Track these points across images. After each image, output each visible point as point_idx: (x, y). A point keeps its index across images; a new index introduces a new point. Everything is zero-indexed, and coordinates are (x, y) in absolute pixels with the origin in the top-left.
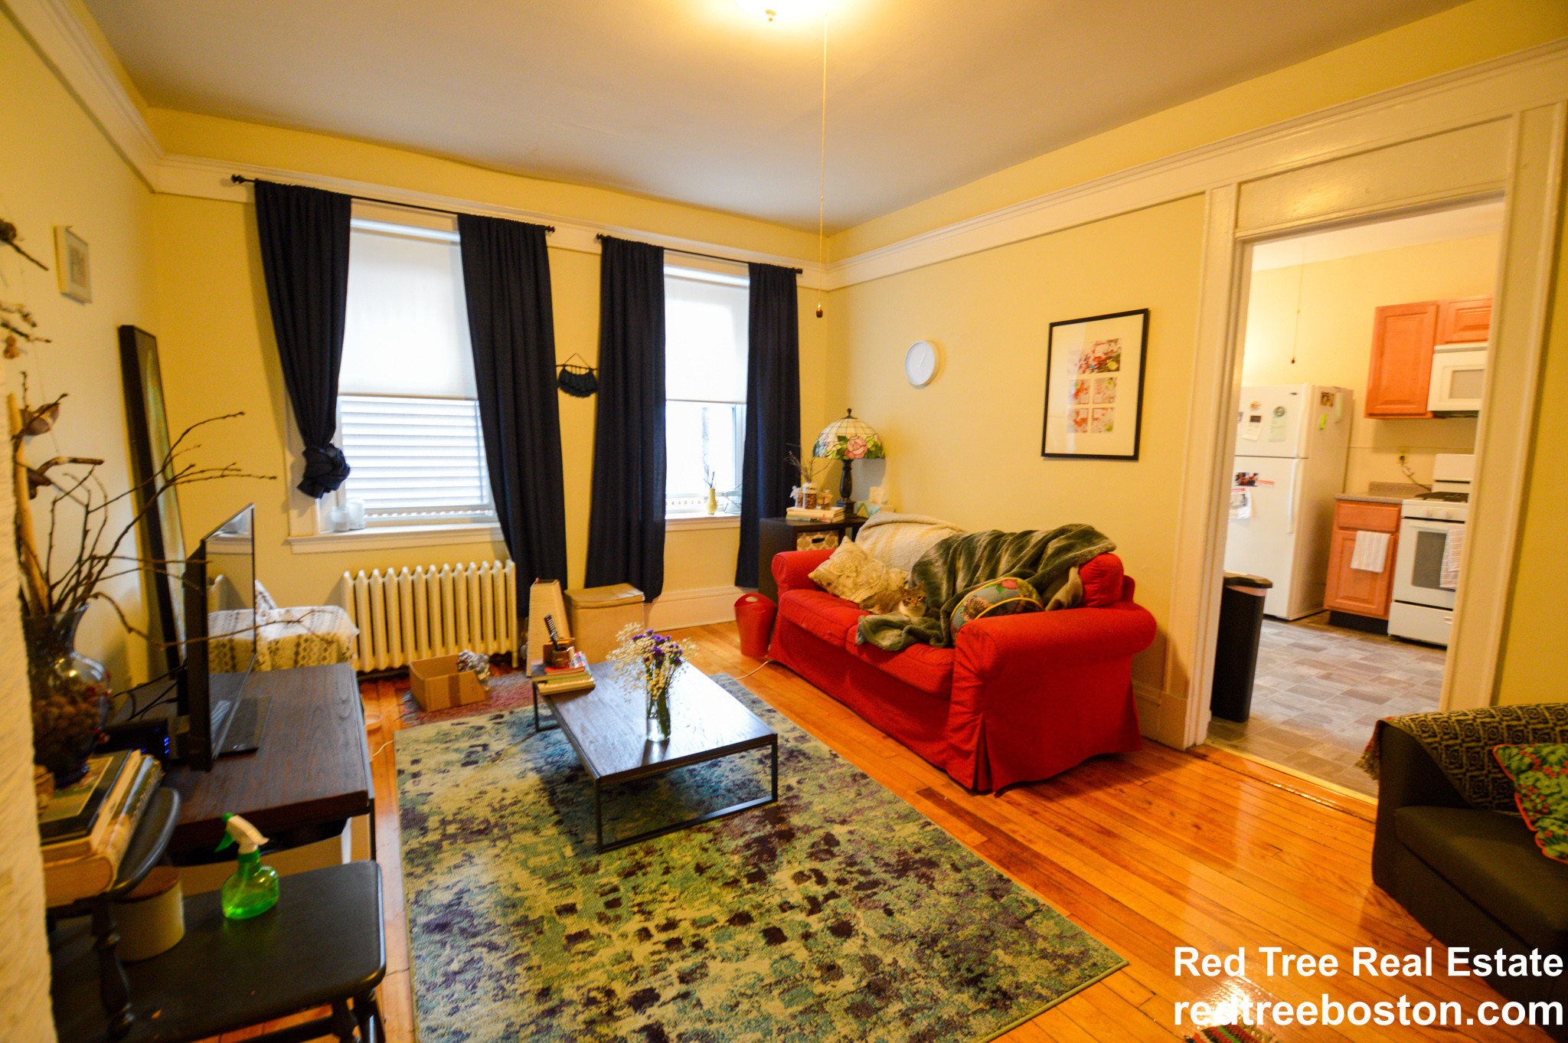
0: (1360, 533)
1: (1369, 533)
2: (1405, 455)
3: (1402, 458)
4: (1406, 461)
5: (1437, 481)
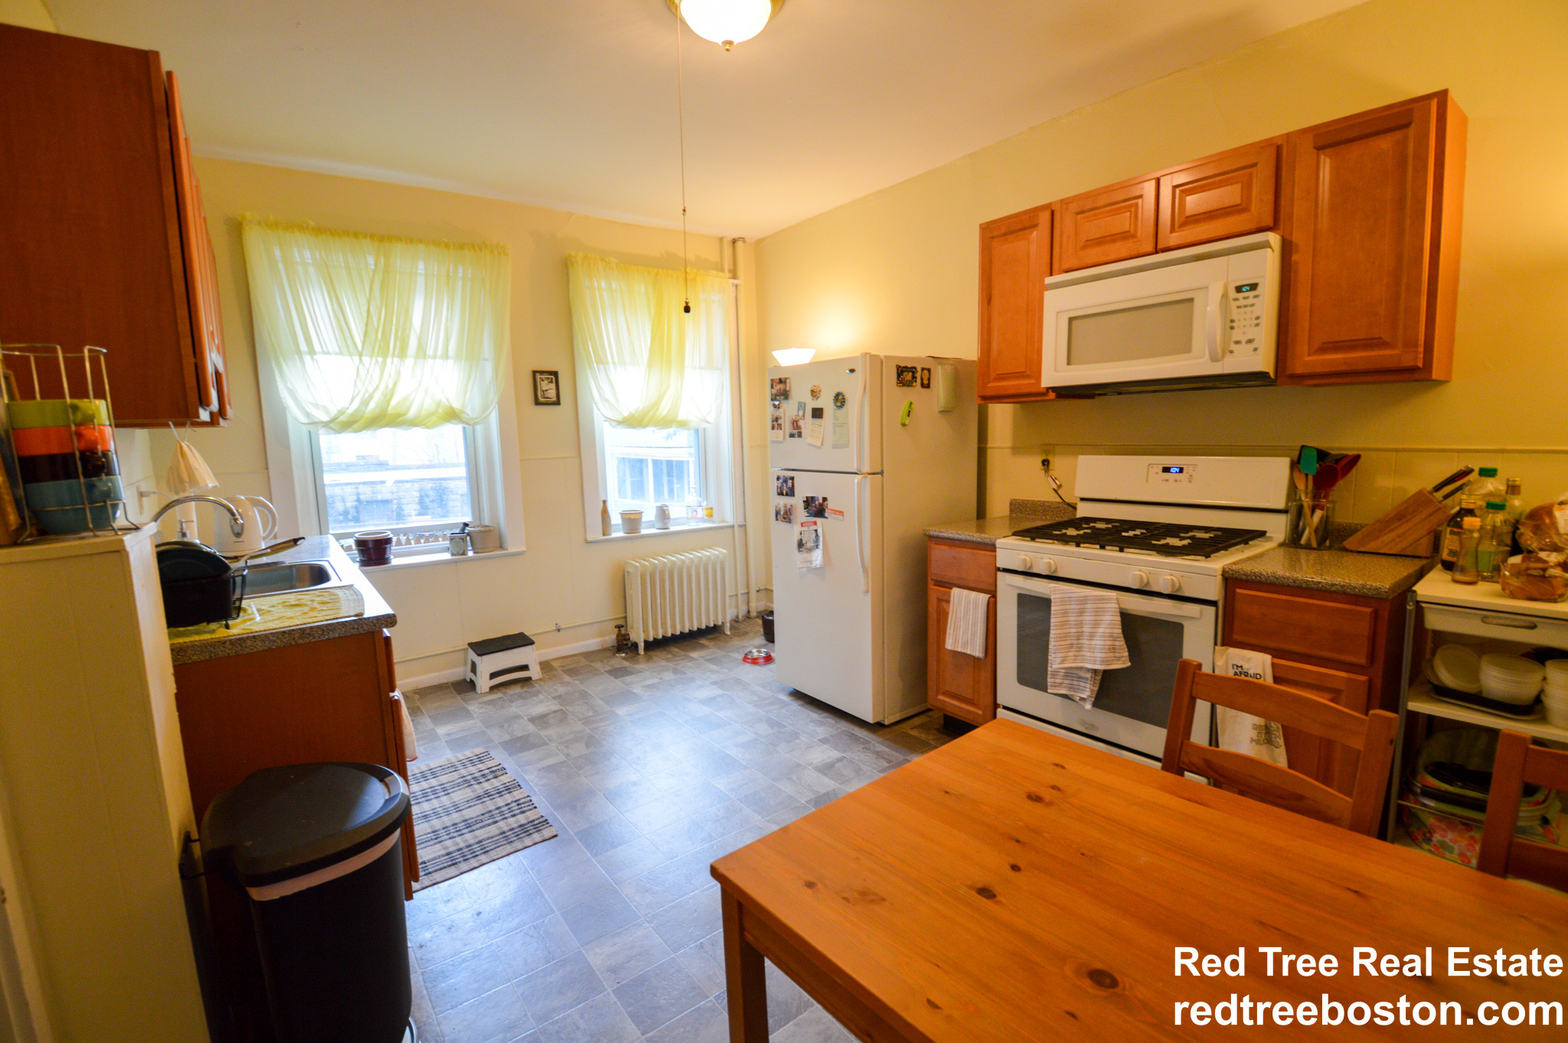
0: (955, 591)
1: (966, 592)
2: (1050, 458)
3: (1046, 463)
4: (1051, 467)
5: (1082, 499)
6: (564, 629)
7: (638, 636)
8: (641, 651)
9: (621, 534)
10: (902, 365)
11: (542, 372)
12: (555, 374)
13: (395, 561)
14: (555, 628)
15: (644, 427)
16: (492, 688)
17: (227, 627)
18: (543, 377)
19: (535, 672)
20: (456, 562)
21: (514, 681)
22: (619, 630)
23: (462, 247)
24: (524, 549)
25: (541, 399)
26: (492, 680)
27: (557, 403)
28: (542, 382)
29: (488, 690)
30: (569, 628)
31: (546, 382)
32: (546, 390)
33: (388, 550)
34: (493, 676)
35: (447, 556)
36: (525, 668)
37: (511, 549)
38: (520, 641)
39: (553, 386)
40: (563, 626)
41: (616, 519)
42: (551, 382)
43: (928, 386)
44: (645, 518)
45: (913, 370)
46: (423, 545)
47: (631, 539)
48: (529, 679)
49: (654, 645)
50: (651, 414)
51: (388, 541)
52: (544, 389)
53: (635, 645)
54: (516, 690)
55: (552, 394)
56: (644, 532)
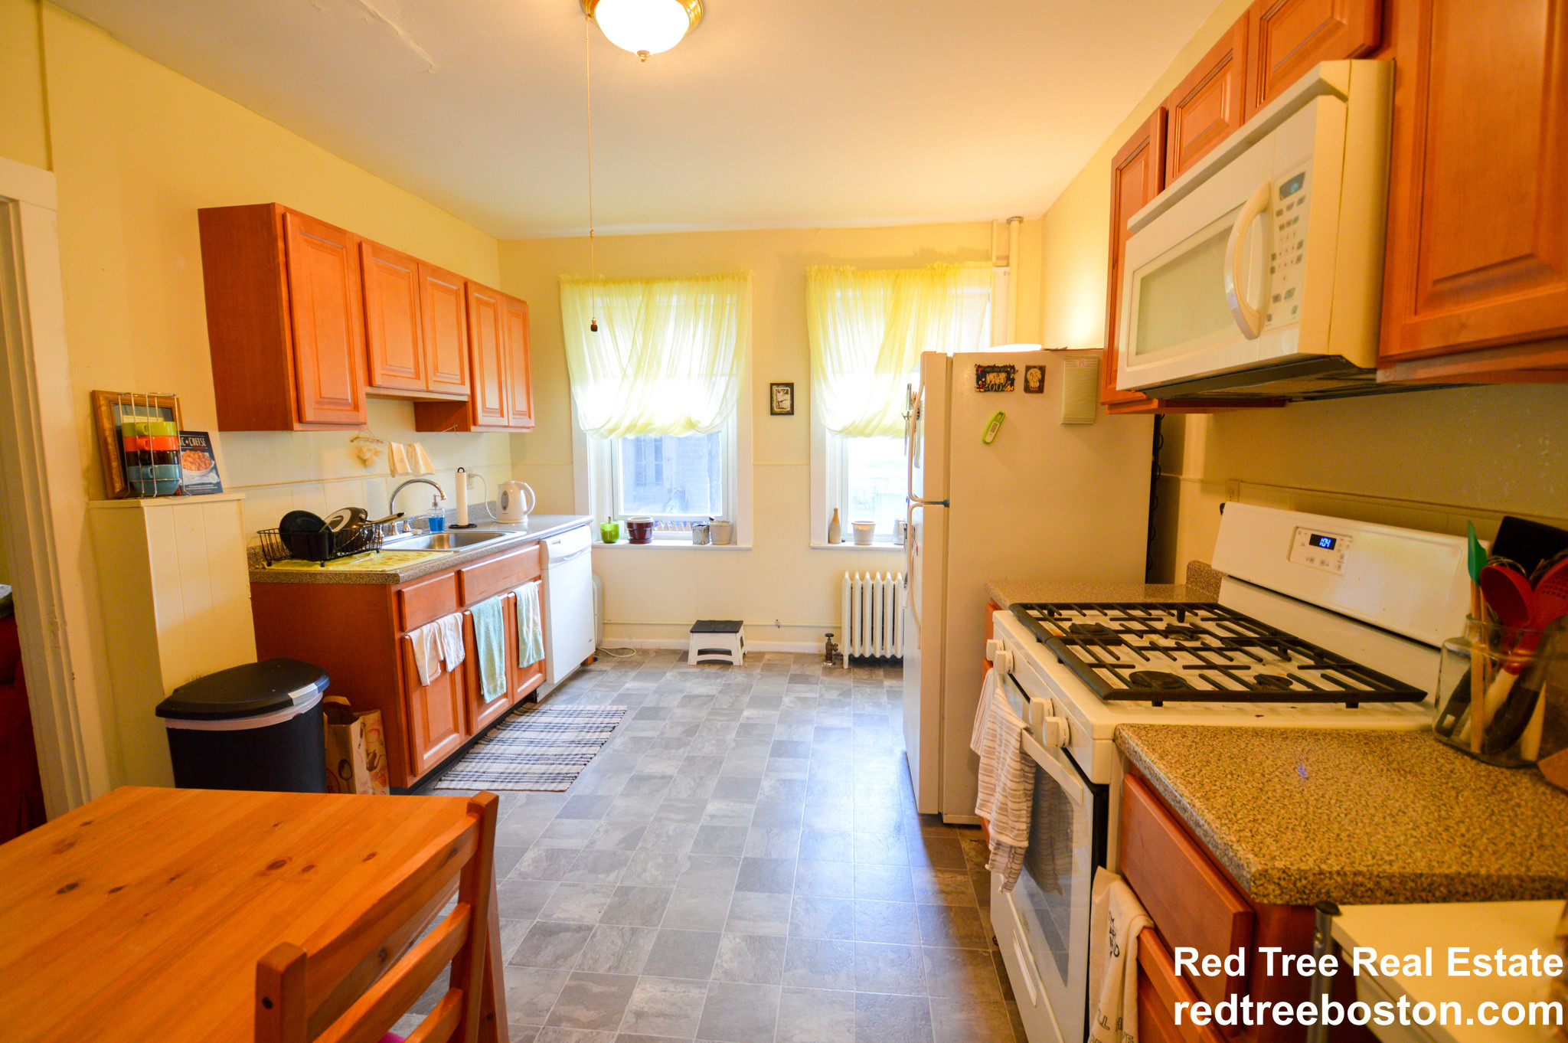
6: (783, 626)
7: (845, 650)
8: (846, 666)
9: (850, 544)
10: (986, 364)
11: (778, 385)
12: (791, 385)
13: (654, 542)
14: (774, 624)
15: (869, 436)
16: (699, 663)
17: (322, 565)
18: (780, 388)
19: (736, 658)
20: (695, 549)
21: (716, 661)
22: (829, 639)
23: (708, 278)
24: (750, 546)
25: (776, 410)
26: (700, 656)
27: (791, 413)
28: (778, 394)
29: (695, 664)
30: (788, 626)
31: (782, 393)
32: (782, 401)
33: (648, 533)
34: (701, 652)
35: (690, 543)
36: (729, 653)
37: (740, 545)
38: (732, 627)
39: (788, 397)
40: (782, 624)
41: (847, 529)
42: (787, 393)
43: (1040, 389)
44: (877, 531)
45: (1009, 371)
46: (670, 533)
47: (859, 550)
48: (731, 663)
49: (858, 662)
50: (875, 422)
51: (648, 525)
52: (779, 400)
53: (840, 656)
54: (714, 669)
55: (787, 405)
56: (875, 544)
